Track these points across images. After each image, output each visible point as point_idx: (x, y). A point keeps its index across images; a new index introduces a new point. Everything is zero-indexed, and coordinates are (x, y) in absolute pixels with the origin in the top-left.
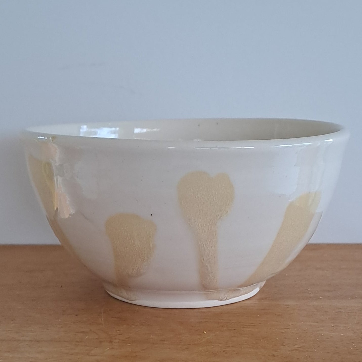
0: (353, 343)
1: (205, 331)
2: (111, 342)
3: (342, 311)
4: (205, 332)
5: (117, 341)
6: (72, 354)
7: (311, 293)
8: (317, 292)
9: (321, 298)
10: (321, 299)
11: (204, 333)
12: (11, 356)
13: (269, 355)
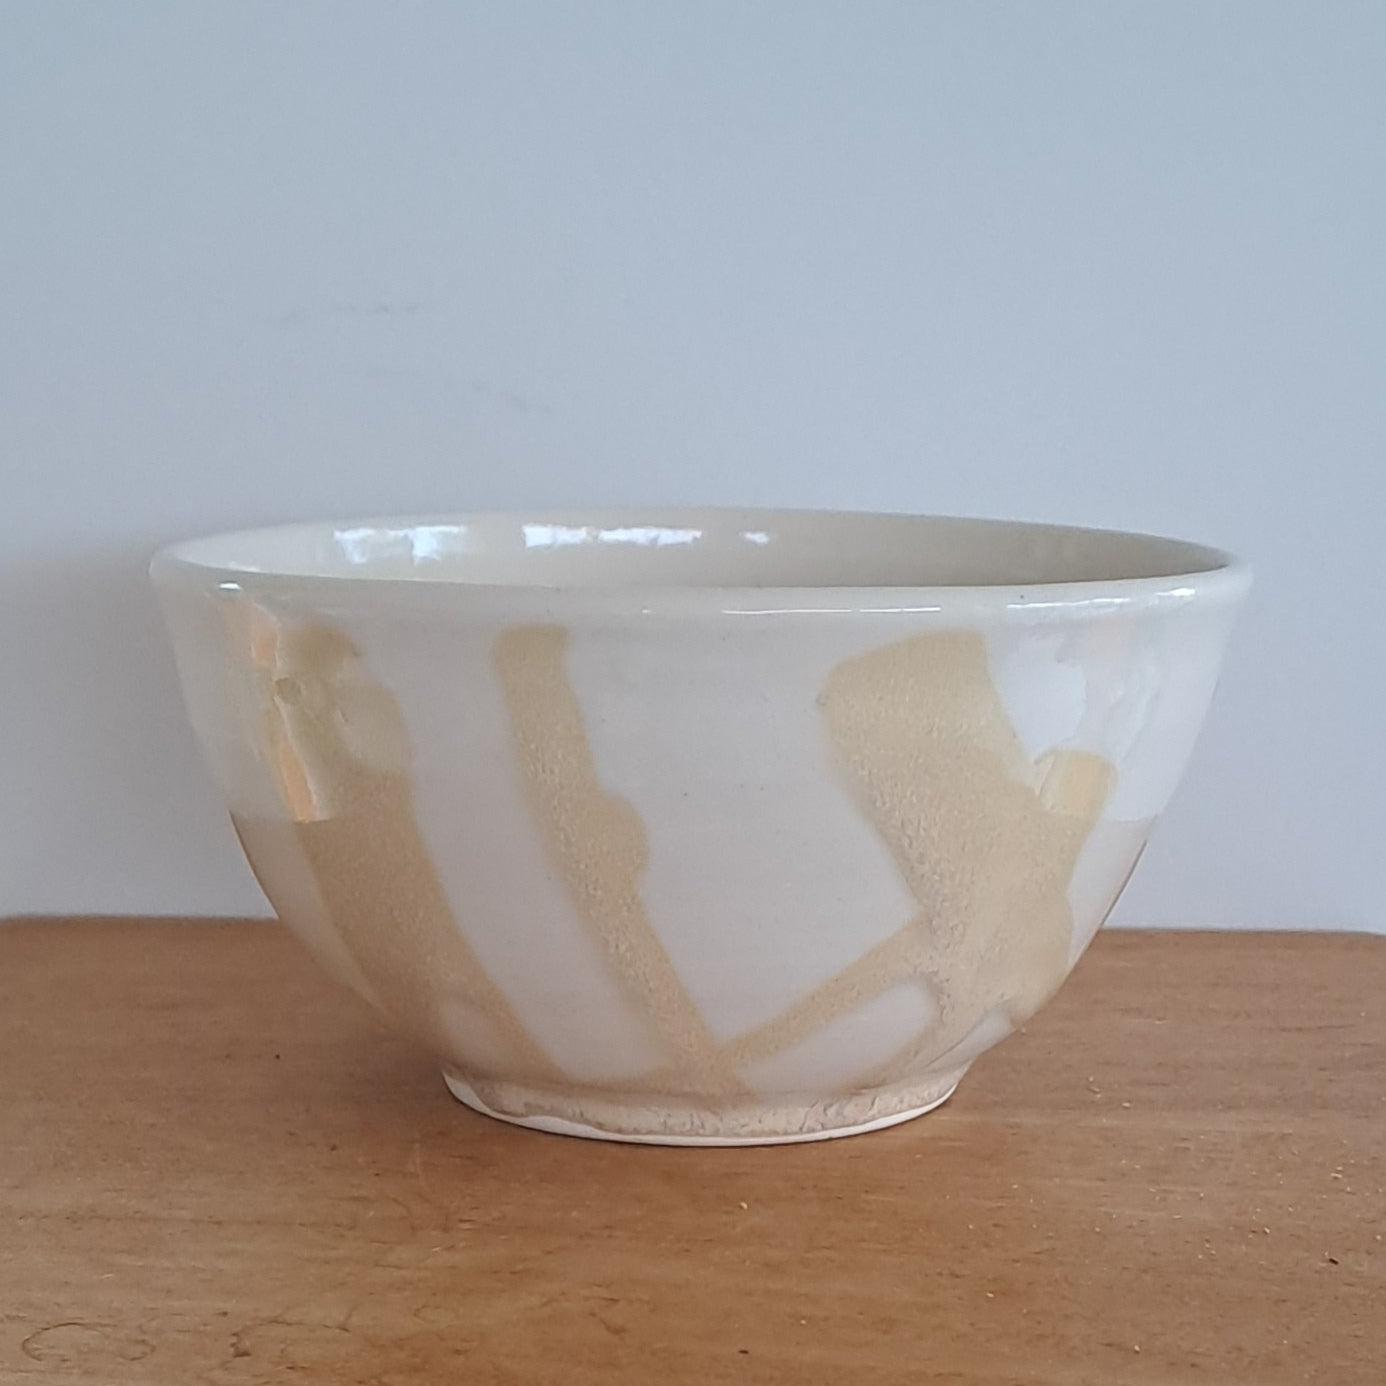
0: (1207, 1241)
1: (746, 1202)
2: (446, 1230)
3: (1191, 1146)
4: (745, 1206)
5: (466, 1226)
6: (327, 1262)
7: (1097, 1090)
8: (1116, 1086)
9: (1127, 1105)
10: (1126, 1108)
11: (741, 1207)
12: (140, 1264)
13: (940, 1274)
